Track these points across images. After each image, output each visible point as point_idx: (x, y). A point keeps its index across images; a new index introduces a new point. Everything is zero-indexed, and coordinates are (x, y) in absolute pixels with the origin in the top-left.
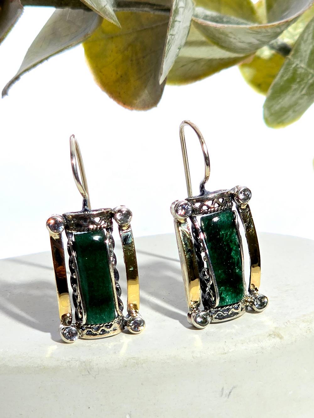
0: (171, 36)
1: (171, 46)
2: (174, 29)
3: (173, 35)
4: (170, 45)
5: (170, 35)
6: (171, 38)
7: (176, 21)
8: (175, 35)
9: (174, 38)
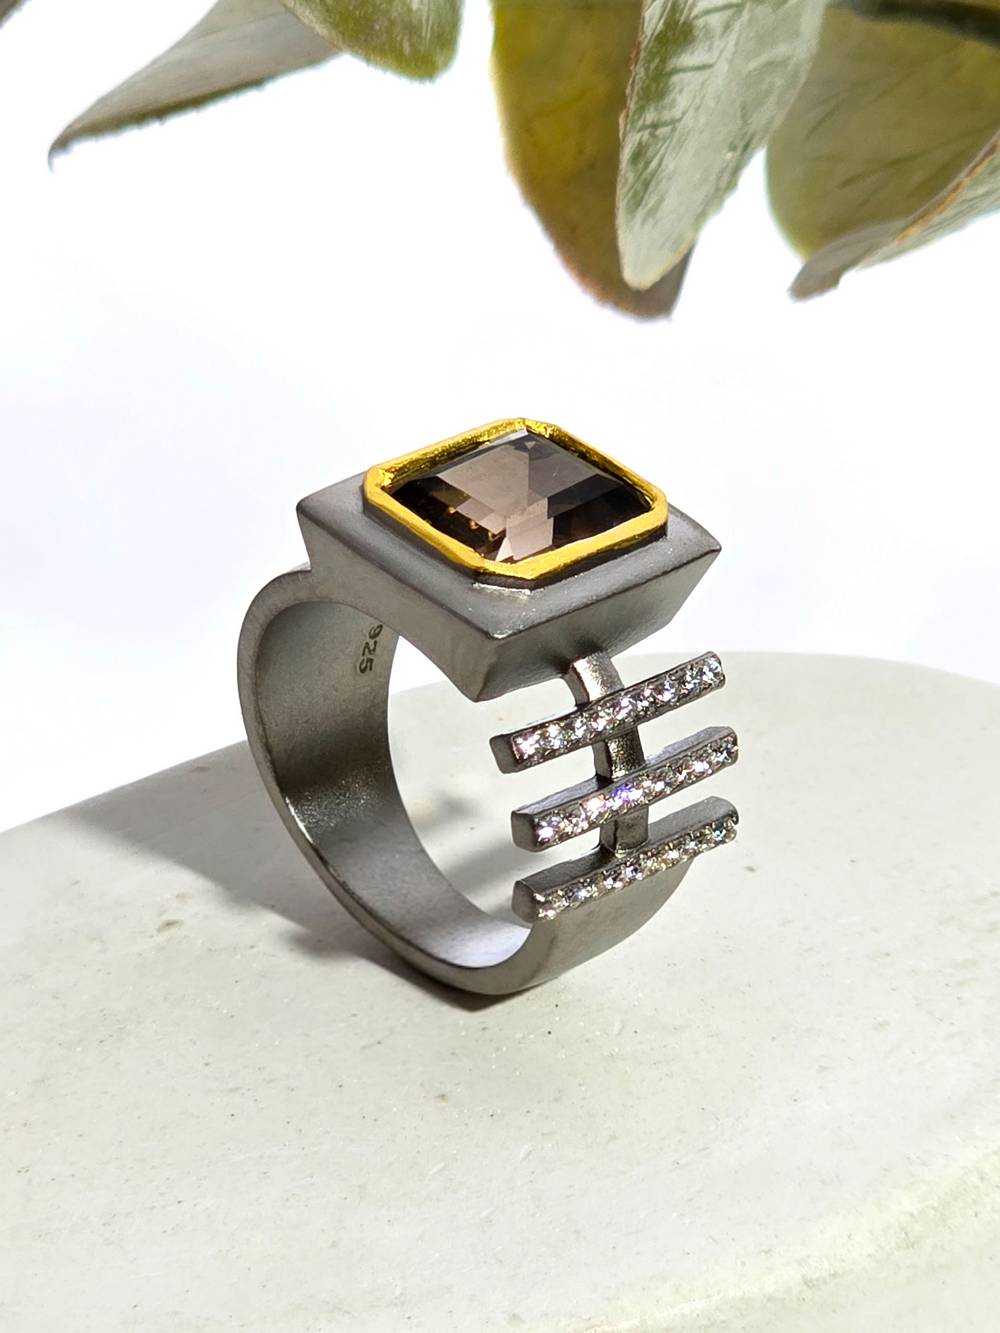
0: (648, 131)
1: (660, 164)
2: (667, 100)
3: (665, 124)
4: (647, 164)
5: (644, 128)
6: (652, 135)
7: (676, 71)
8: (679, 120)
9: (674, 130)
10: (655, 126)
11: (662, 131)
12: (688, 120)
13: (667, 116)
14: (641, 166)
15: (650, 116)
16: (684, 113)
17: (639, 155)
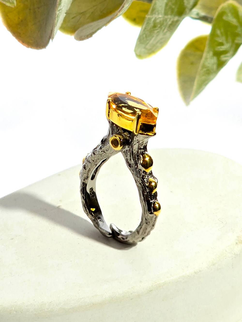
8: (62, 9)
9: (62, 11)
10: (60, 10)
11: (60, 11)
12: (63, 9)
13: (61, 8)
14: (57, 18)
15: (59, 9)
16: (63, 7)
17: (58, 16)
